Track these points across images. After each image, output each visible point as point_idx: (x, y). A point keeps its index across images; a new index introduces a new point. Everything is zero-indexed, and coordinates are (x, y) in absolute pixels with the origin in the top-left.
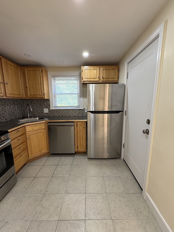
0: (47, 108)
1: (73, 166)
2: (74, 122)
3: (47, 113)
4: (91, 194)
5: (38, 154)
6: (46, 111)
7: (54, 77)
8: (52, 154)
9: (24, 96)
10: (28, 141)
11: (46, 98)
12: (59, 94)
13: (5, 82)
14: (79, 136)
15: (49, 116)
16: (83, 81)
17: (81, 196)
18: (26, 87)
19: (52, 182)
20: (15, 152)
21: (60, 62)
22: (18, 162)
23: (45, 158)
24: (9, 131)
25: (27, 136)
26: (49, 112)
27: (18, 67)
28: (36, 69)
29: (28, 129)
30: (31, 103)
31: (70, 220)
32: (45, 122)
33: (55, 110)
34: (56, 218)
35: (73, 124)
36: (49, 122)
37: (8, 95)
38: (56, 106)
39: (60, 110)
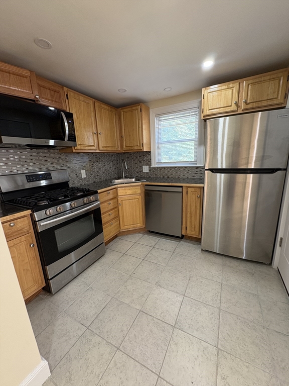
0: (147, 164)
1: (174, 254)
2: (182, 187)
3: (147, 173)
4: (192, 300)
5: (131, 227)
6: (146, 169)
7: (158, 115)
8: (150, 231)
9: (119, 149)
10: (120, 208)
11: (145, 149)
12: (164, 143)
13: (99, 132)
14: (189, 210)
15: (150, 177)
16: (204, 116)
17: (177, 296)
18: (122, 137)
19: (142, 266)
20: (105, 218)
21: (166, 90)
22: (108, 231)
23: (140, 235)
24: (99, 191)
25: (119, 202)
26: (150, 171)
27: (113, 110)
28: (134, 108)
29: (121, 192)
30: (128, 158)
31: (154, 317)
32: (142, 184)
33: (157, 168)
34: (138, 307)
35: (180, 189)
36: (146, 185)
37: (101, 149)
38: (160, 162)
39: (164, 168)
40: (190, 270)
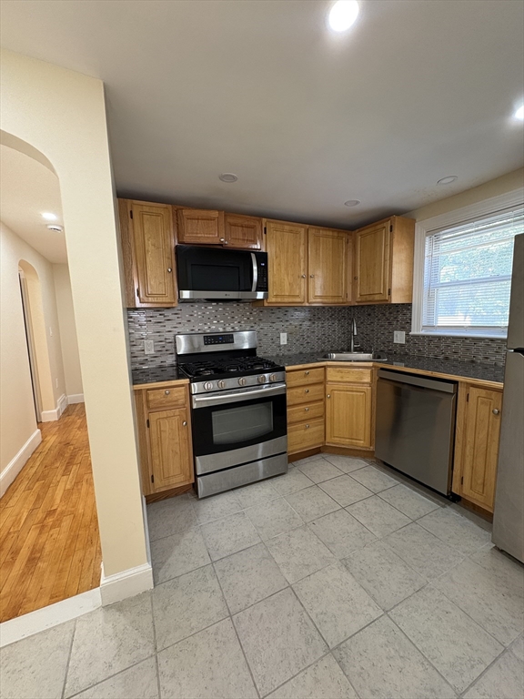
0: (403, 328)
1: (414, 526)
2: (455, 383)
3: (402, 345)
5: (346, 442)
6: (399, 337)
7: (434, 232)
8: (385, 463)
9: (350, 299)
10: (328, 402)
12: (444, 285)
13: (310, 274)
14: (470, 439)
15: (406, 354)
17: (369, 605)
18: (355, 278)
19: (336, 517)
21: (443, 182)
23: (361, 463)
24: (287, 368)
25: (328, 391)
26: (407, 341)
27: (341, 235)
28: (379, 227)
29: (332, 375)
30: (369, 315)
32: (373, 366)
33: (423, 336)
35: (450, 388)
36: (382, 369)
37: (311, 300)
38: (431, 324)
39: (439, 338)
40: (432, 572)
